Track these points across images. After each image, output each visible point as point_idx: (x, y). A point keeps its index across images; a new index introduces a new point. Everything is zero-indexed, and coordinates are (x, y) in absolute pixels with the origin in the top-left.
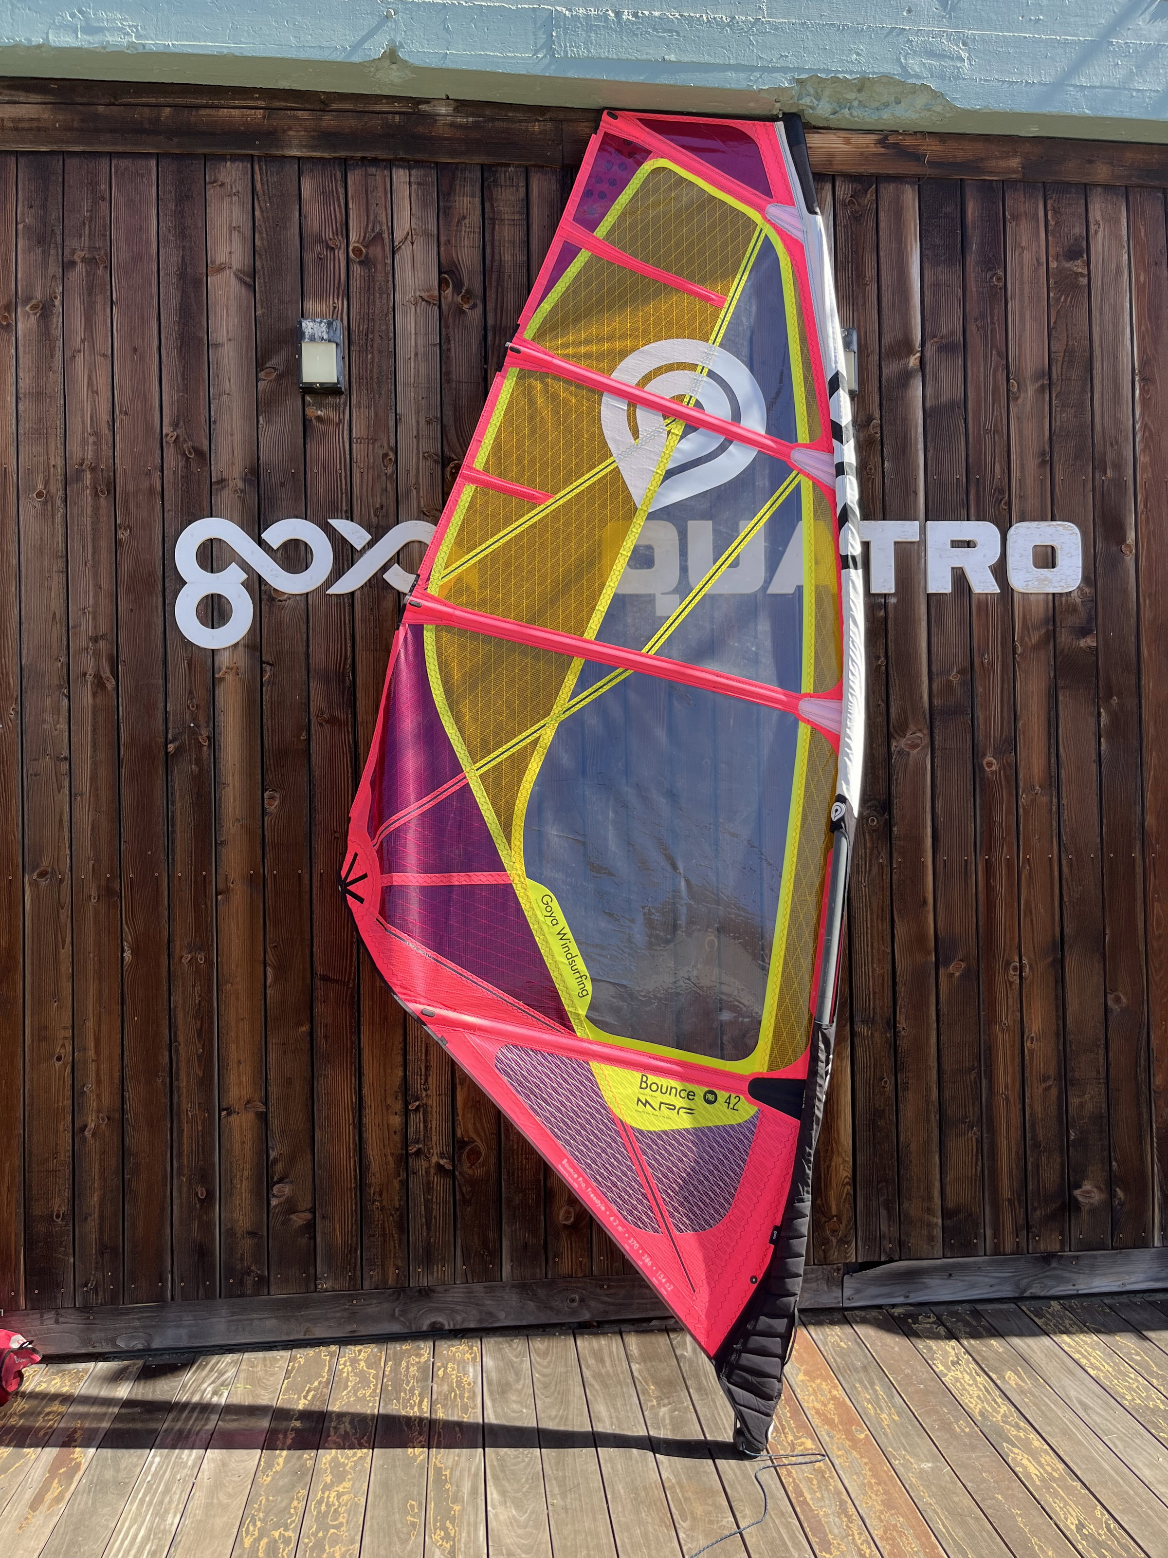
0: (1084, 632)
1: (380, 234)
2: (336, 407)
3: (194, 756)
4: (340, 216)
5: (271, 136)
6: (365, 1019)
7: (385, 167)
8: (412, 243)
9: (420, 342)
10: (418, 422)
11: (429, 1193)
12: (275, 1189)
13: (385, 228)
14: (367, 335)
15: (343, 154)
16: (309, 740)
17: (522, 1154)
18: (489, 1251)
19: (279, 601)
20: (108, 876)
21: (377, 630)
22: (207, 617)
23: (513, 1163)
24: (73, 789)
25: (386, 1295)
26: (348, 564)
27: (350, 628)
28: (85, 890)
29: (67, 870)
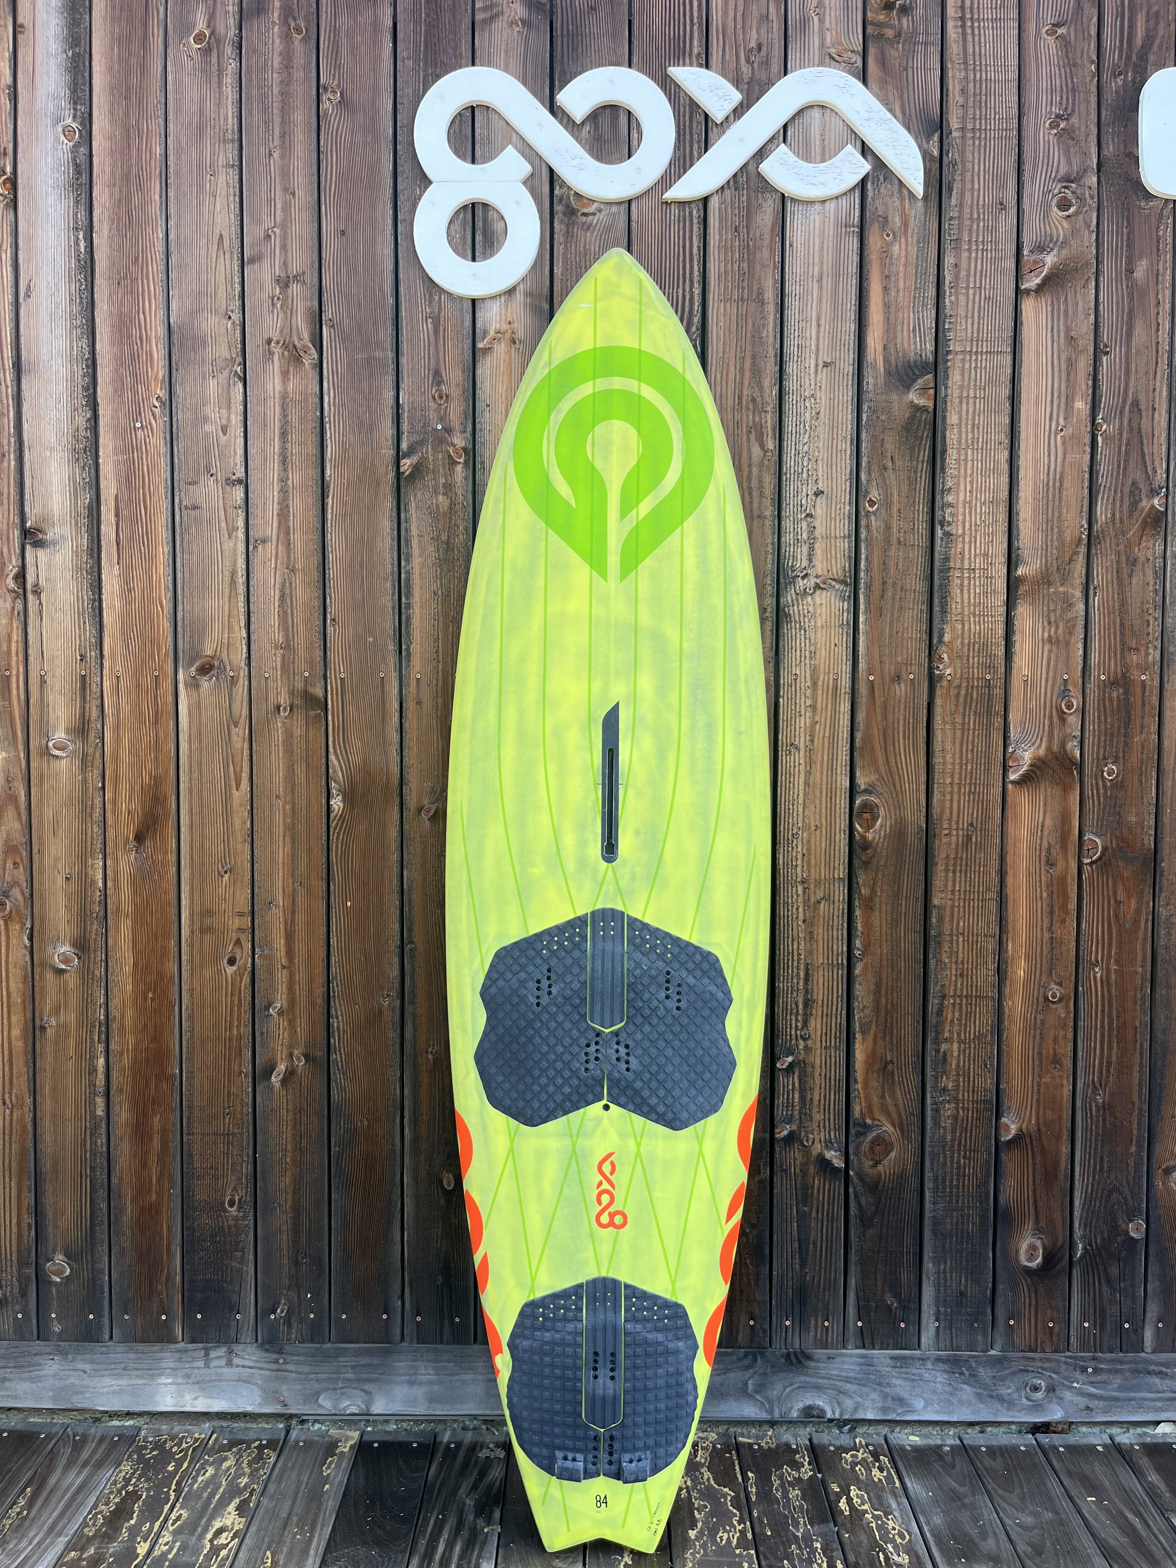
3: (442, 480)
17: (959, 1151)
18: (900, 1300)
19: (584, 214)
20: (307, 674)
21: (745, 265)
22: (465, 243)
23: (944, 1164)
24: (251, 533)
25: (734, 1358)
26: (700, 148)
27: (699, 262)
28: (271, 696)
29: (243, 664)
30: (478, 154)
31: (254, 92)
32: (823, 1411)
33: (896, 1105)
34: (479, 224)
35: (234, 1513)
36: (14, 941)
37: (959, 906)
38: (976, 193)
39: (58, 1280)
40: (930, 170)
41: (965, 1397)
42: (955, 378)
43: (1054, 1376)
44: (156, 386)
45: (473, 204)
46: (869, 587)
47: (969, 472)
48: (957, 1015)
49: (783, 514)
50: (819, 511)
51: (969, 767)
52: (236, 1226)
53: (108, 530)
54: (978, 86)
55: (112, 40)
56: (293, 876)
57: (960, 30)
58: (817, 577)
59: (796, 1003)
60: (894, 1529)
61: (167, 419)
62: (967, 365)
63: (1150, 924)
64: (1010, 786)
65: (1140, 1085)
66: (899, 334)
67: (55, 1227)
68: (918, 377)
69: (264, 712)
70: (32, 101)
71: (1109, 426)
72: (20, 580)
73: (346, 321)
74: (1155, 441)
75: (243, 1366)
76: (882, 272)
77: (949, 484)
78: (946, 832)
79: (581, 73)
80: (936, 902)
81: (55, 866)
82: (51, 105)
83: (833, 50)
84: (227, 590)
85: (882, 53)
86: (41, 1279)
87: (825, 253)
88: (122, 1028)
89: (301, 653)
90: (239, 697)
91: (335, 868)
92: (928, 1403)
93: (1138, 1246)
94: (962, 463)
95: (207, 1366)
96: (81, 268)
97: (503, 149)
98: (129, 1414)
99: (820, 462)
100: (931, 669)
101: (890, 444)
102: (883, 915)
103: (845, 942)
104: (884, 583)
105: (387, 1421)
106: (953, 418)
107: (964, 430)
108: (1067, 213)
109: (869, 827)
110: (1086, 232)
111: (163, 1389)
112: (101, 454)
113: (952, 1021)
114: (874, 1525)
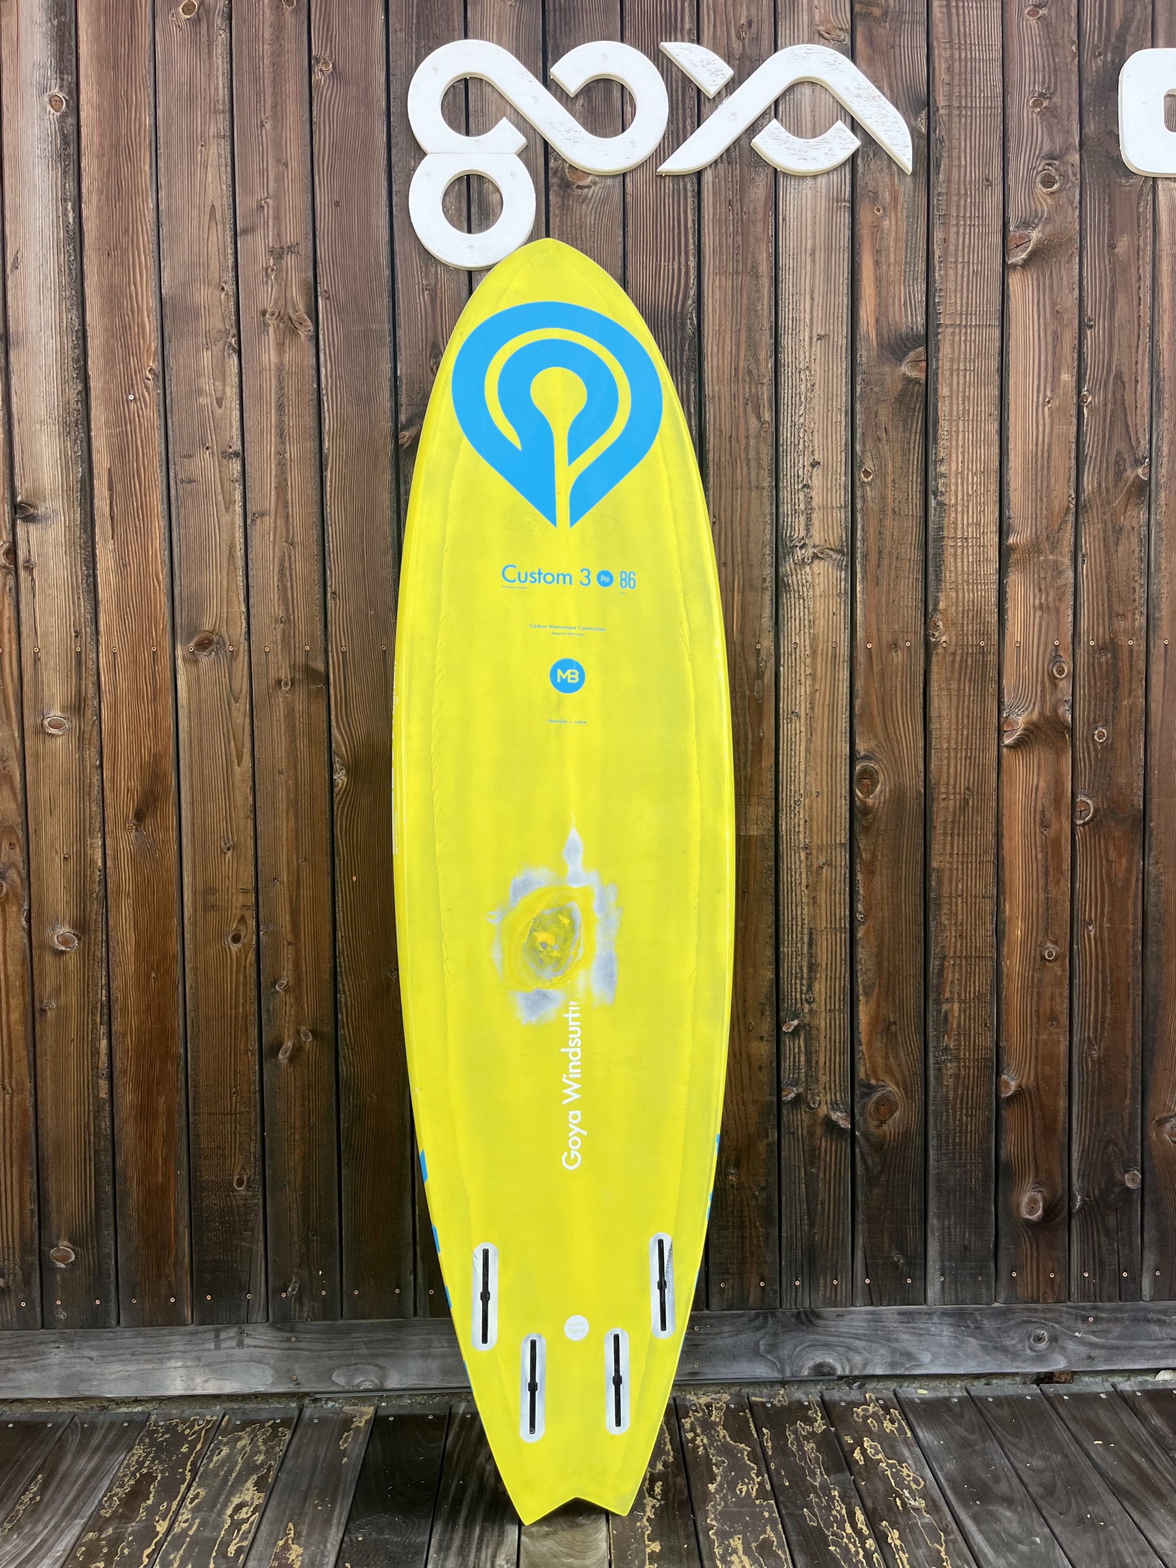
11: (812, 1164)
17: (961, 1108)
18: (906, 1257)
19: (579, 187)
20: (308, 648)
21: (740, 238)
22: (460, 215)
23: (947, 1122)
24: (248, 506)
25: (746, 1319)
26: (692, 122)
27: (694, 235)
28: (272, 672)
29: (242, 639)
30: (472, 126)
31: (245, 63)
32: (833, 1369)
33: (900, 1066)
34: (475, 196)
35: (252, 1489)
36: (11, 924)
37: (957, 869)
38: (962, 170)
39: (63, 1266)
40: (918, 147)
41: (970, 1350)
42: (946, 351)
43: (1057, 1326)
44: (149, 358)
45: (468, 176)
46: (865, 556)
47: (961, 443)
48: (957, 975)
49: (781, 484)
50: (816, 482)
51: (965, 732)
52: (244, 1205)
53: (101, 503)
54: (963, 64)
55: (98, 8)
56: (297, 852)
57: (945, 10)
58: (814, 546)
59: (801, 968)
60: (909, 1476)
61: (160, 391)
62: (957, 339)
63: (1140, 882)
64: (1005, 750)
65: (1133, 1040)
66: (891, 308)
67: (59, 1212)
68: (910, 349)
69: (265, 685)
70: (17, 69)
71: (1094, 398)
72: (11, 556)
73: (342, 294)
74: (1139, 412)
75: (255, 1347)
76: (873, 247)
77: (942, 454)
78: (944, 796)
79: (574, 47)
80: (935, 865)
81: (52, 846)
82: (37, 76)
83: (822, 28)
84: (225, 565)
85: (870, 30)
86: (45, 1265)
87: (817, 227)
88: (124, 1009)
89: (301, 627)
90: (239, 672)
91: (340, 843)
92: (935, 1357)
93: (1134, 1197)
94: (954, 434)
95: (218, 1347)
96: (70, 239)
97: (497, 122)
98: (137, 1401)
99: (815, 434)
100: (926, 637)
101: (884, 416)
102: (884, 878)
103: (848, 906)
104: (880, 552)
105: (401, 1396)
106: (944, 390)
107: (955, 402)
108: (1051, 190)
109: (868, 792)
110: (1070, 208)
111: (173, 1373)
112: (93, 427)
113: (952, 982)
114: (889, 1473)
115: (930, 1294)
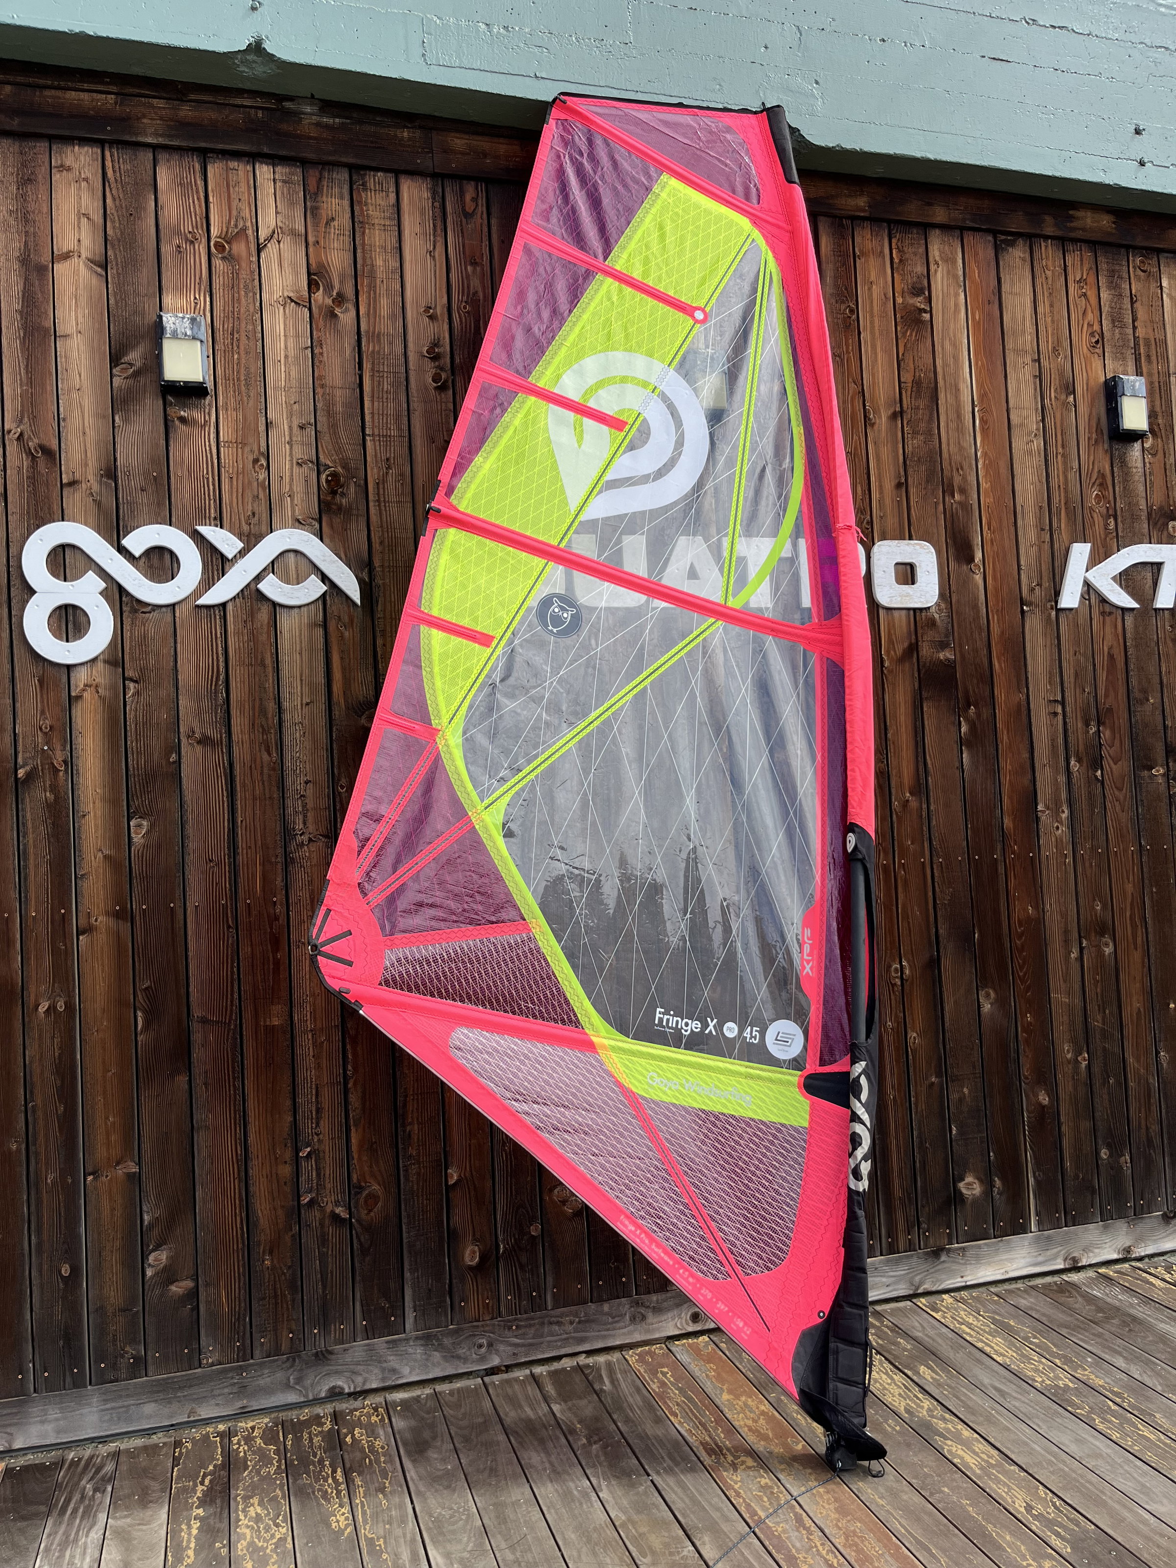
0: (943, 646)
1: (244, 230)
2: (201, 408)
3: (48, 783)
4: (200, 210)
5: (125, 122)
6: (249, 1062)
7: (248, 162)
8: (279, 242)
9: (291, 344)
10: (290, 428)
11: (323, 1245)
12: (151, 1258)
13: (249, 224)
14: (232, 334)
15: (203, 145)
16: (179, 762)
17: (422, 1196)
18: (390, 1302)
19: (143, 612)
21: (252, 644)
22: (61, 631)
23: (413, 1206)
25: (279, 1363)
26: (218, 574)
27: (221, 641)
30: (68, 575)
32: (342, 1389)
33: (380, 1171)
34: (71, 618)
40: (363, 588)
41: (435, 1361)
43: (492, 1335)
49: (285, 795)
50: (308, 793)
57: (377, 508)
58: (309, 834)
59: (311, 1112)
60: (379, 1445)
66: (351, 685)
68: (365, 710)
76: (340, 649)
79: (137, 528)
83: (300, 519)
85: (331, 520)
87: (302, 637)
92: (412, 1369)
93: (538, 1240)
97: (85, 572)
99: (306, 763)
101: (351, 750)
102: (364, 1047)
103: (341, 1067)
105: (25, 1453)
113: (412, 1111)
114: (366, 1446)
115: (407, 1326)
